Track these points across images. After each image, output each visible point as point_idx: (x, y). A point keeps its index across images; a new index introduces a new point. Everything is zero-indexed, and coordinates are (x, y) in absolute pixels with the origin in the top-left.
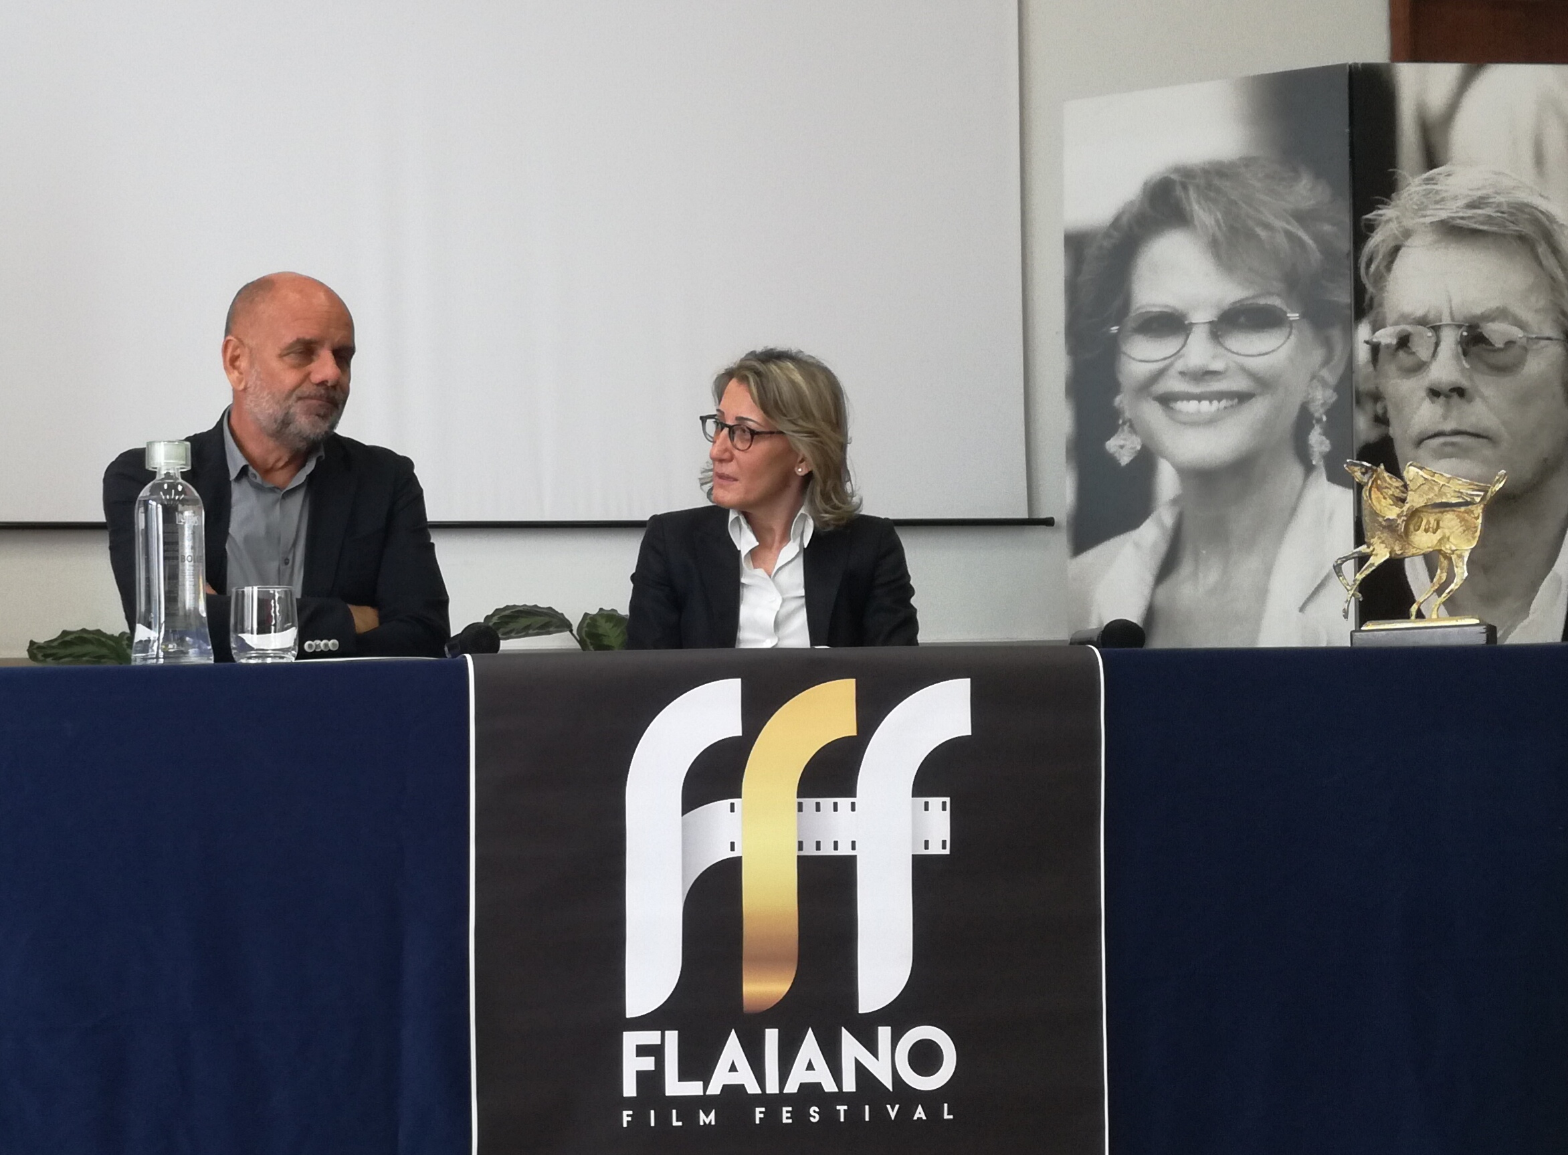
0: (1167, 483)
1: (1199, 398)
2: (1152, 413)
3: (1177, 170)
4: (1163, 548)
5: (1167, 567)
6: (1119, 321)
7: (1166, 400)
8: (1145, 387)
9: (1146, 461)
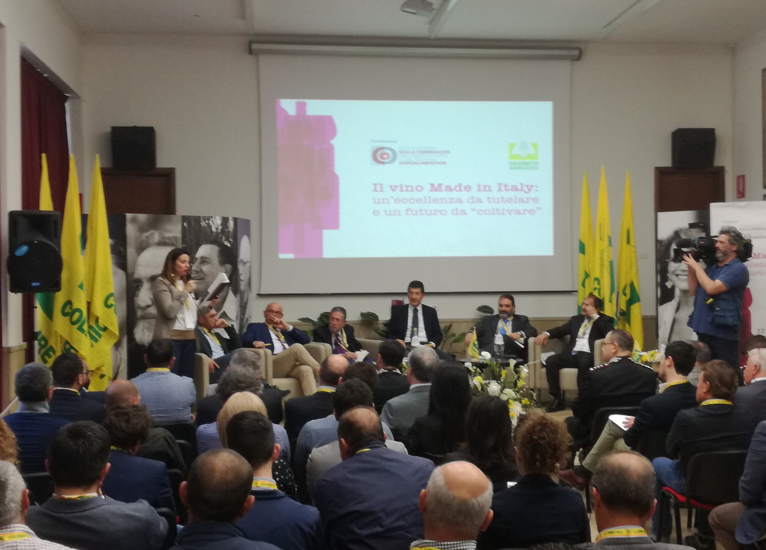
0: (677, 293)
1: (683, 275)
2: (674, 278)
3: (680, 229)
4: (677, 305)
5: (678, 309)
6: (668, 259)
7: (677, 275)
8: (673, 272)
9: (673, 287)
